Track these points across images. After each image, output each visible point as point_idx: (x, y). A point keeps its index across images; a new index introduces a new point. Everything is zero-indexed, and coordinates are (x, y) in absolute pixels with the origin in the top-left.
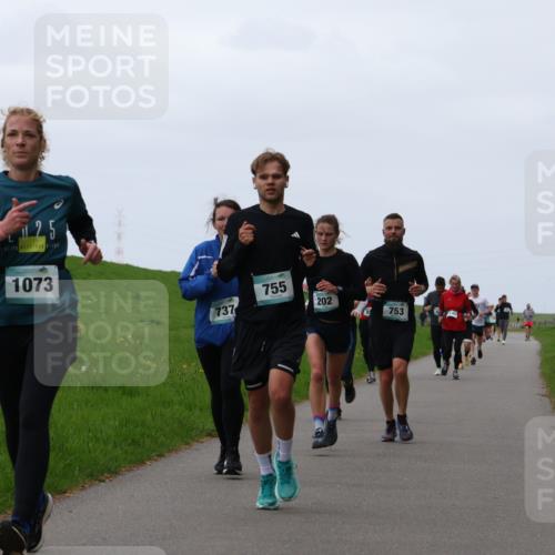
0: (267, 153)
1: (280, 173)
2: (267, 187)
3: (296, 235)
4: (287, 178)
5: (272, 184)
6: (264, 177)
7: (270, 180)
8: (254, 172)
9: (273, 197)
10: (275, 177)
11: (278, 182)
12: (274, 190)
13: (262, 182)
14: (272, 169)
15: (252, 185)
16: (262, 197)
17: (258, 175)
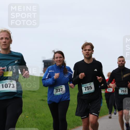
0: (86, 43)
1: (90, 49)
2: (86, 54)
3: (96, 70)
4: (93, 51)
5: (88, 53)
6: (85, 50)
7: (87, 51)
8: (82, 49)
9: (88, 57)
10: (89, 50)
11: (90, 52)
12: (88, 54)
13: (85, 52)
14: (88, 47)
15: (82, 53)
16: (85, 57)
17: (84, 49)
